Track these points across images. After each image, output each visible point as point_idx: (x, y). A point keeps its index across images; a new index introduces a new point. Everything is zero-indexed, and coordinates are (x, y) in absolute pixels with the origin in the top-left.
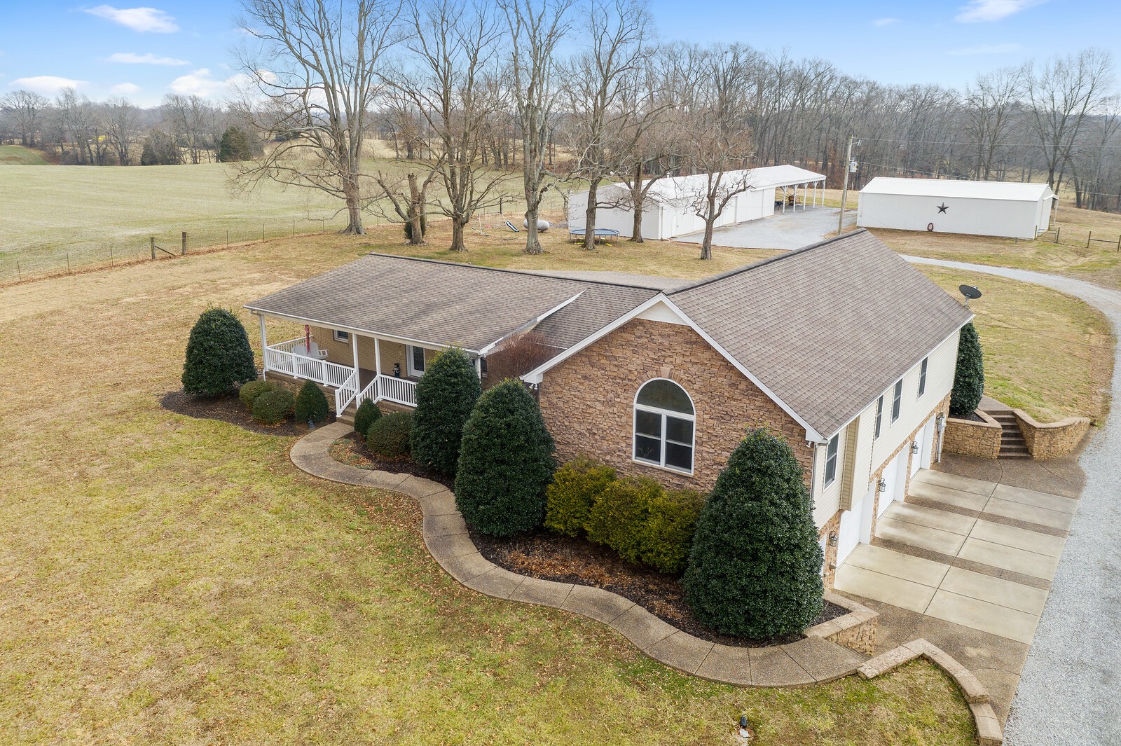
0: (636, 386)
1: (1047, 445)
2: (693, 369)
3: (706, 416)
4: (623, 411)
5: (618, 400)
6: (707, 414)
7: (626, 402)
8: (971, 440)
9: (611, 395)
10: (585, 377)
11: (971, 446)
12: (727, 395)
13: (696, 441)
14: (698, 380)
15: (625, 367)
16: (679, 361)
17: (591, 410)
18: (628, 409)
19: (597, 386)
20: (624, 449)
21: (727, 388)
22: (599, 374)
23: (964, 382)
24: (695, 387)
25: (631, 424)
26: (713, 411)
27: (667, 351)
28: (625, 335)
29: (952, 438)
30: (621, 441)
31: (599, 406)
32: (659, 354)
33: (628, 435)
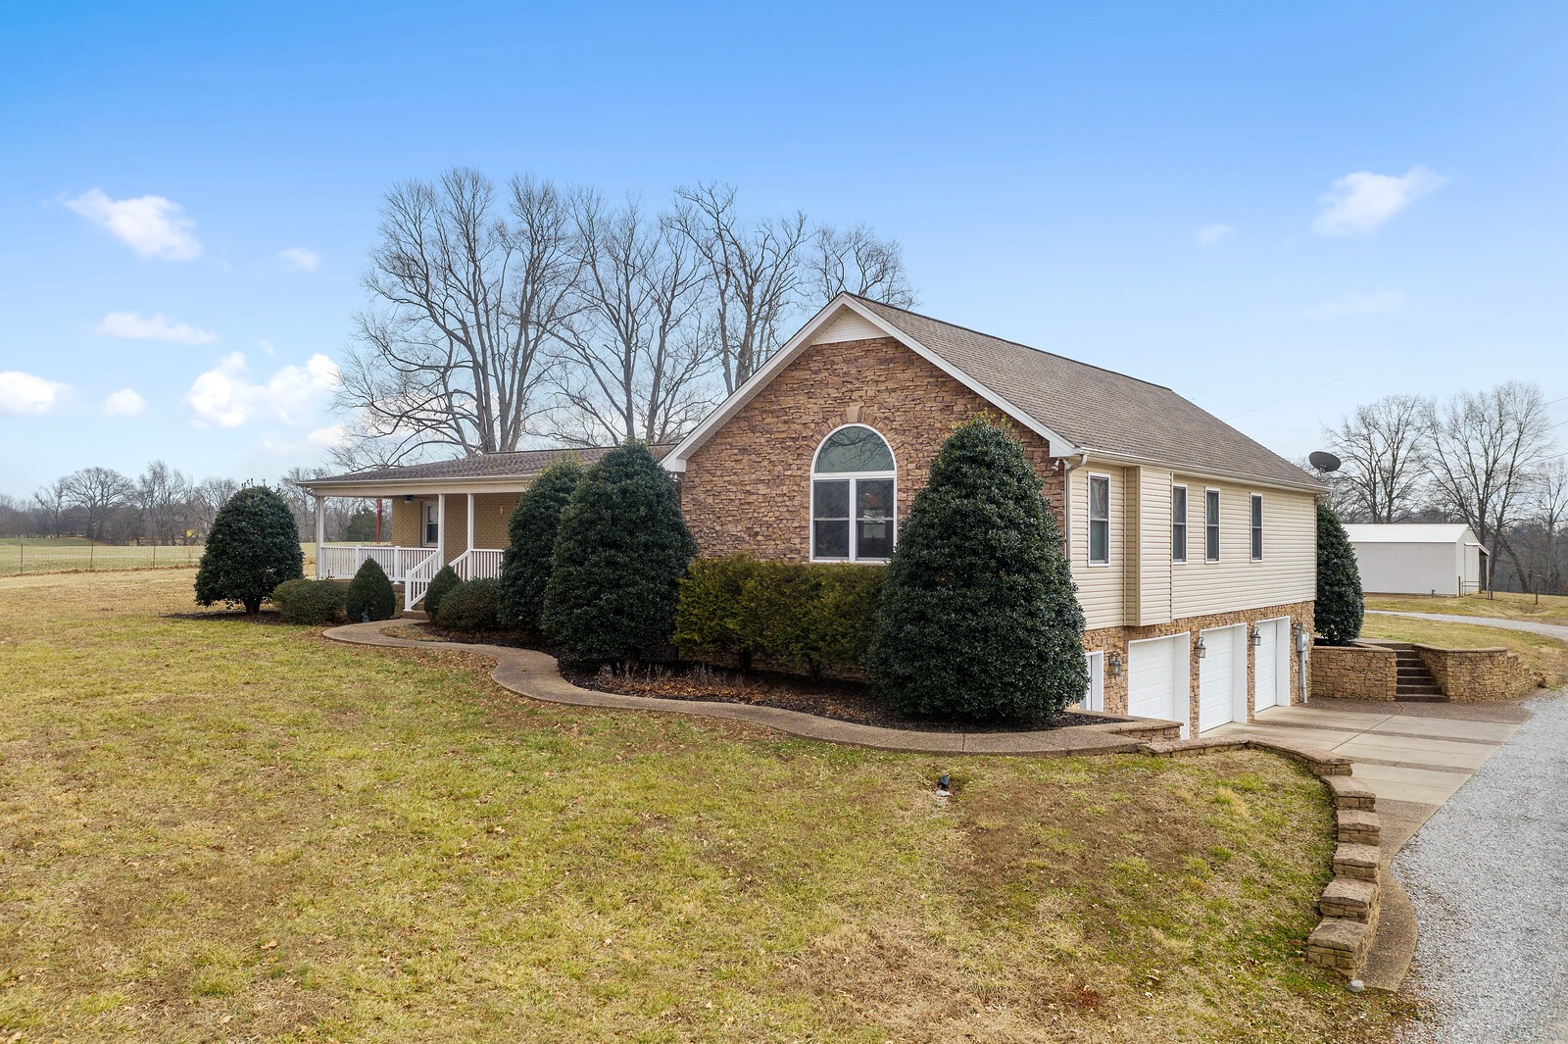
0: (813, 444)
1: (1468, 678)
2: (892, 400)
3: (911, 466)
4: (795, 488)
5: (789, 473)
6: (912, 462)
7: (799, 473)
8: (1352, 675)
9: (780, 468)
10: (744, 451)
11: (1353, 682)
12: (939, 425)
13: (898, 508)
14: (899, 413)
15: (798, 421)
16: (871, 393)
17: (753, 498)
18: (803, 484)
19: (760, 460)
20: (798, 546)
21: (937, 415)
22: (763, 440)
23: (1333, 593)
24: (895, 425)
25: (807, 505)
26: (921, 455)
27: (855, 382)
28: (796, 374)
29: (1323, 674)
30: (793, 536)
31: (763, 489)
32: (844, 389)
33: (803, 523)
